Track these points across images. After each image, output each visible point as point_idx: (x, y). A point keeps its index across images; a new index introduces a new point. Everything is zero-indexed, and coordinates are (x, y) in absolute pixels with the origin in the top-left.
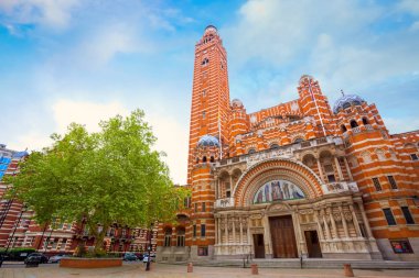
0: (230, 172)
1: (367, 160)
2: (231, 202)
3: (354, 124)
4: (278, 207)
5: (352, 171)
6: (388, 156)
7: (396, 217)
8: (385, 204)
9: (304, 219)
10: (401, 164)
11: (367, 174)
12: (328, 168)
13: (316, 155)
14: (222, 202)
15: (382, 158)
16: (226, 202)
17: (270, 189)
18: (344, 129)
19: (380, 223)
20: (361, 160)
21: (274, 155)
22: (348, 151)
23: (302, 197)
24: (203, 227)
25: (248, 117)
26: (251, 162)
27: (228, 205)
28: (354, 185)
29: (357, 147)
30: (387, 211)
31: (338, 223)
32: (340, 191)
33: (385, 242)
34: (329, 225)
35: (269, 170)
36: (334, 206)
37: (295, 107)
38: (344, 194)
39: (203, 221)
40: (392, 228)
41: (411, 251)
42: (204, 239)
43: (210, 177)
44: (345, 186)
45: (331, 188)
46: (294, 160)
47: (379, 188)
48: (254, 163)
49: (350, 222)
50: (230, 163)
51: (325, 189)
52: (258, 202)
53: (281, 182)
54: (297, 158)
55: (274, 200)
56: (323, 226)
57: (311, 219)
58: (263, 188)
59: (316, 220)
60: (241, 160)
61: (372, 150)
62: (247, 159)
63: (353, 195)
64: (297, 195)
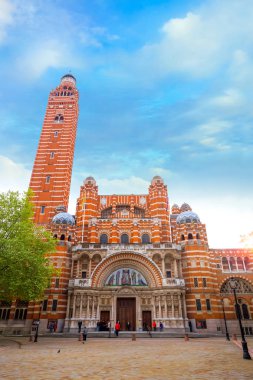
0: (91, 256)
1: (194, 265)
2: (89, 283)
3: (190, 237)
4: (126, 290)
5: (183, 270)
6: (206, 264)
7: (203, 305)
8: (198, 296)
9: (144, 302)
10: (211, 270)
11: (192, 274)
12: (168, 266)
13: (163, 256)
14: (80, 282)
15: (202, 266)
16: (85, 282)
17: (121, 275)
18: (183, 238)
19: (192, 309)
20: (189, 264)
21: (130, 249)
22: (182, 255)
23: (144, 285)
24: (55, 302)
25: (99, 197)
26: (111, 251)
27: (86, 285)
28: (183, 281)
29: (190, 254)
30: (198, 301)
31: (169, 307)
32: (174, 285)
33: (193, 321)
34: (163, 307)
35: (124, 260)
36: (168, 295)
37: (143, 201)
38: (177, 288)
39: (56, 297)
40: (199, 313)
41: (205, 327)
42: (54, 313)
43: (67, 255)
44: (178, 282)
45: (169, 282)
46: (146, 256)
47: (196, 286)
48: (113, 252)
49: (176, 307)
50: (92, 248)
51: (165, 282)
52: (109, 285)
53: (131, 271)
54: (148, 255)
55: (123, 285)
56: (157, 308)
57: (149, 302)
58: (115, 273)
59: (153, 303)
60: (102, 248)
61: (198, 258)
62: (107, 248)
63: (181, 288)
64: (142, 283)
